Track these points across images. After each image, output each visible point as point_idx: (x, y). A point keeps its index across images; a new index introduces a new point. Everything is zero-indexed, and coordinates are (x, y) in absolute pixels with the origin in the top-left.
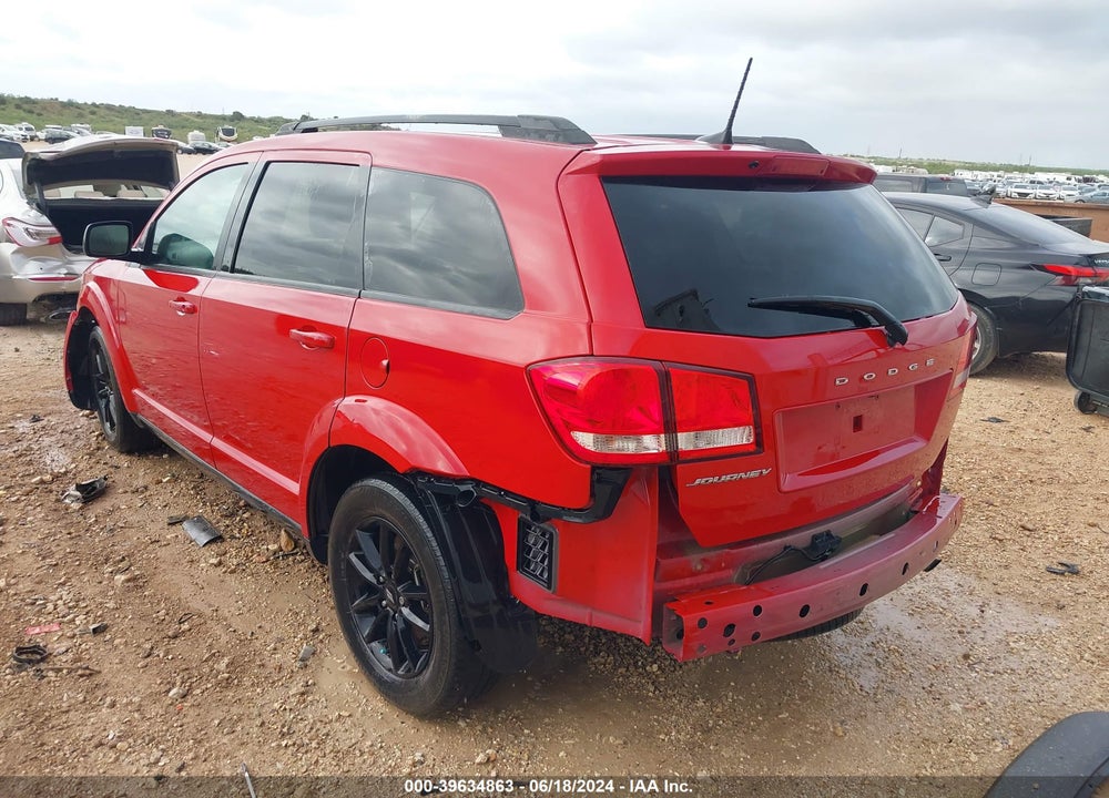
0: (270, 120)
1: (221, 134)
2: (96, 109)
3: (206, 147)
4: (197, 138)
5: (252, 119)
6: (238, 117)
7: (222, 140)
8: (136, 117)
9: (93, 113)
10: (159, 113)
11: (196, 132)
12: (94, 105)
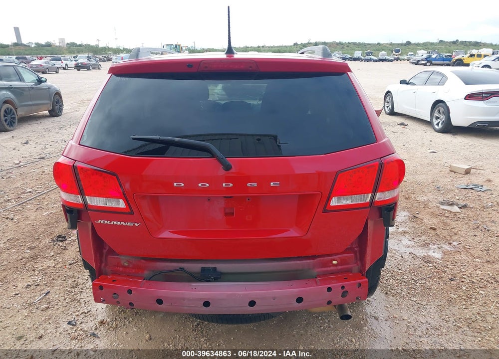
0: (423, 44)
1: (394, 52)
2: (349, 45)
3: (384, 58)
4: (383, 54)
5: (415, 44)
6: (409, 43)
7: (394, 55)
8: (365, 47)
9: (348, 46)
10: (374, 45)
11: (383, 52)
12: (349, 43)
